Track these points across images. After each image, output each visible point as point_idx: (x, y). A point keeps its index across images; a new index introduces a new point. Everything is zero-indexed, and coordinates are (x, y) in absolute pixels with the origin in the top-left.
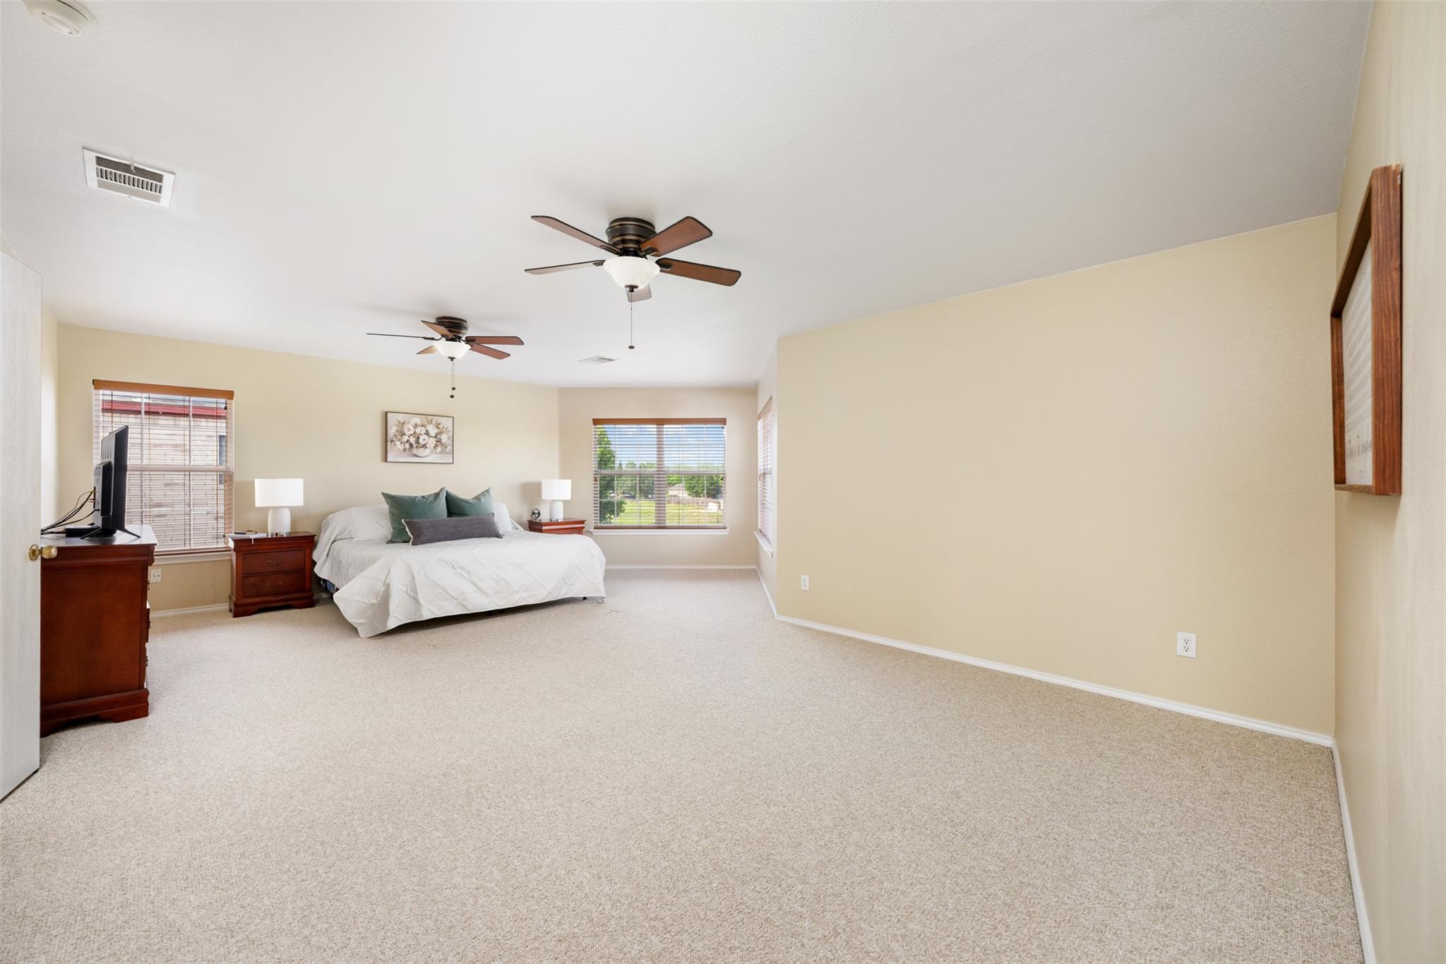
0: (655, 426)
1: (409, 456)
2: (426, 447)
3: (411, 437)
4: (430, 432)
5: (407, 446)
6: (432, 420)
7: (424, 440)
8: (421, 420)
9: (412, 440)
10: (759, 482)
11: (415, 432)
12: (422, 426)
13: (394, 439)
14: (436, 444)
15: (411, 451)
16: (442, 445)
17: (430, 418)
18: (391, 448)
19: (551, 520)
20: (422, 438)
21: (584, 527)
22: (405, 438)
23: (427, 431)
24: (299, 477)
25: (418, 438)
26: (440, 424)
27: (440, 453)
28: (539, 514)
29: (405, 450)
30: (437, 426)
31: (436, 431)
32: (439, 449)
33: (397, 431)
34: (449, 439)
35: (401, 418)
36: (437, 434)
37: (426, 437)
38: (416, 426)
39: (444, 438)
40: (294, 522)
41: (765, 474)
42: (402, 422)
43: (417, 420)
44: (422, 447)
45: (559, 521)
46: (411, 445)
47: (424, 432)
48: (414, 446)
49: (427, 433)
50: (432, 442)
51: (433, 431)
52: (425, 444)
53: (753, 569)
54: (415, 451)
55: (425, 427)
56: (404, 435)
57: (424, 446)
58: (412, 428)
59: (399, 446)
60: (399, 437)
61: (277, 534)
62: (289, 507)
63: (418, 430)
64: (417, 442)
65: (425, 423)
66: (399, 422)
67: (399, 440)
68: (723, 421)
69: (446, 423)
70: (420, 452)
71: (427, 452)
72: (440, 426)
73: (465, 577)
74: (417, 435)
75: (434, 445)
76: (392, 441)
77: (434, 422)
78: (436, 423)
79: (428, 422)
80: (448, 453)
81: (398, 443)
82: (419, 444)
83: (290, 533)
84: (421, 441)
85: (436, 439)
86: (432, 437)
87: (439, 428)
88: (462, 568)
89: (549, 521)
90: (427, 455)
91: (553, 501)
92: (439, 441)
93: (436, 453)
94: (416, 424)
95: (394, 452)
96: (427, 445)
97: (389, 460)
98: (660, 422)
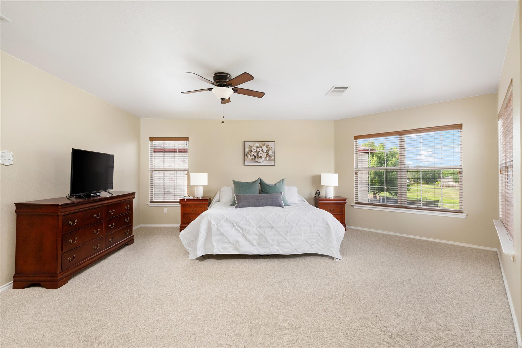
0: (398, 136)
1: (254, 162)
2: (262, 158)
3: (255, 153)
4: (263, 150)
5: (253, 157)
6: (264, 144)
7: (261, 154)
8: (259, 144)
9: (255, 154)
10: (500, 175)
11: (257, 150)
12: (260, 147)
13: (247, 154)
14: (266, 156)
15: (255, 160)
16: (269, 156)
17: (263, 143)
18: (246, 158)
19: (326, 198)
20: (260, 153)
21: (346, 203)
22: (252, 153)
23: (262, 150)
24: (206, 173)
25: (258, 153)
26: (268, 146)
27: (269, 160)
28: (319, 193)
29: (252, 159)
30: (267, 147)
31: (267, 149)
32: (268, 158)
33: (248, 150)
34: (272, 153)
35: (250, 144)
36: (267, 151)
37: (261, 152)
38: (257, 147)
39: (270, 153)
40: (205, 192)
41: (507, 167)
42: (251, 146)
43: (257, 144)
44: (260, 158)
45: (331, 198)
46: (255, 157)
47: (261, 150)
48: (256, 157)
49: (262, 151)
50: (264, 155)
51: (265, 149)
52: (261, 156)
53: (493, 252)
54: (257, 160)
55: (261, 147)
56: (252, 152)
57: (261, 157)
58: (255, 148)
59: (250, 158)
60: (250, 153)
61: (197, 197)
62: (203, 186)
63: (258, 149)
64: (258, 155)
65: (261, 145)
66: (250, 146)
67: (249, 155)
68: (460, 126)
69: (271, 145)
70: (259, 160)
71: (262, 160)
72: (268, 147)
73: (240, 232)
74: (257, 152)
75: (265, 156)
76: (246, 155)
77: (265, 145)
78: (267, 145)
79: (263, 145)
80: (272, 160)
81: (249, 156)
82: (259, 156)
83: (203, 197)
84: (259, 155)
85: (266, 153)
86: (264, 152)
87: (268, 148)
88: (239, 226)
89: (325, 198)
90: (262, 161)
91: (327, 186)
92: (268, 154)
93: (267, 160)
94: (257, 146)
95: (247, 160)
96: (262, 157)
97: (245, 165)
98: (402, 133)
